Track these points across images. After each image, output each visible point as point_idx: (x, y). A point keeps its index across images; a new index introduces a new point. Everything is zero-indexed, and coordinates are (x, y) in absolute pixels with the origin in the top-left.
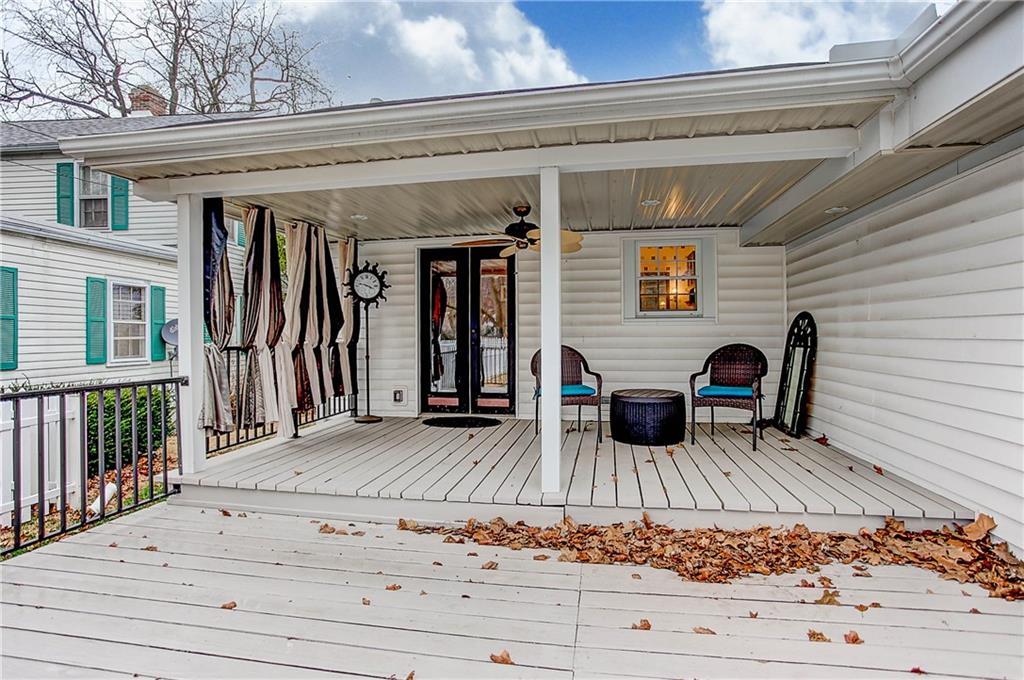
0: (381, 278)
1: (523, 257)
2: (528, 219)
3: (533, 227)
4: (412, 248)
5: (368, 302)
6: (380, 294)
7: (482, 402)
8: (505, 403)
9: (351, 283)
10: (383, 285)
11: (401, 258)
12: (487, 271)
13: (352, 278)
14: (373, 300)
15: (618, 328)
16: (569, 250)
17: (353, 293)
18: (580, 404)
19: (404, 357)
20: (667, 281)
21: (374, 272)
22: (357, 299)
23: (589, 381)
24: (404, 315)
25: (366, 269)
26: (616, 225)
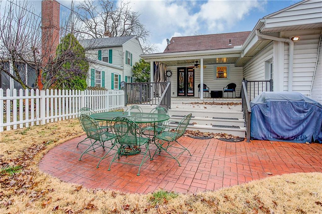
0: (171, 73)
1: (196, 69)
2: (198, 63)
3: (199, 65)
4: (176, 67)
5: (169, 77)
6: (171, 75)
7: (188, 94)
8: (193, 94)
9: (166, 73)
10: (171, 74)
11: (174, 69)
12: (190, 71)
13: (167, 73)
14: (170, 76)
15: (213, 81)
16: (204, 68)
17: (167, 75)
18: (206, 92)
19: (175, 86)
20: (223, 73)
21: (170, 71)
22: (167, 76)
23: (207, 89)
24: (174, 79)
25: (169, 71)
26: (212, 63)
